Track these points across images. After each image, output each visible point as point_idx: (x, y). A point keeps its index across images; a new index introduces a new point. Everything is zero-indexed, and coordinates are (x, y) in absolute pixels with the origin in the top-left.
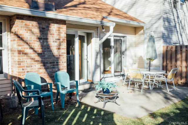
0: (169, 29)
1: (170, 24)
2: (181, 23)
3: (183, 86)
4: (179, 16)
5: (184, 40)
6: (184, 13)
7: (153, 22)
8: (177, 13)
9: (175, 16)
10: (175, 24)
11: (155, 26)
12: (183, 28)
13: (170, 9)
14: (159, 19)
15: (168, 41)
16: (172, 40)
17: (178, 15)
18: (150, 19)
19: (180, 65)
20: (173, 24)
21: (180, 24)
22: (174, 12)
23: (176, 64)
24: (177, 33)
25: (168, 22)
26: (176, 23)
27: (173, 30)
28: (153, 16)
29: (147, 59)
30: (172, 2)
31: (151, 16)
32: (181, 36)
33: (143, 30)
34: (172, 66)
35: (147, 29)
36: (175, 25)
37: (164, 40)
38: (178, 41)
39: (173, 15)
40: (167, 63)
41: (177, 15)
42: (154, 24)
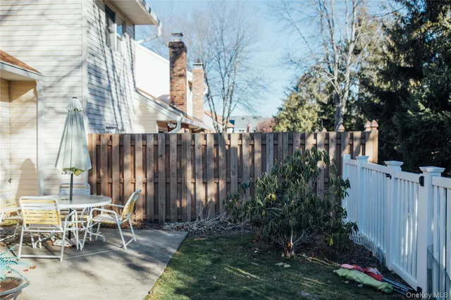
0: (98, 94)
1: (100, 83)
2: (119, 81)
3: (142, 228)
4: (116, 65)
5: (124, 121)
6: (124, 60)
7: (63, 71)
8: (112, 57)
9: (108, 65)
10: (109, 82)
11: (68, 82)
12: (122, 95)
13: (99, 47)
14: (79, 66)
15: (97, 122)
16: (104, 120)
17: (113, 61)
18: (54, 63)
19: (132, 180)
20: (105, 82)
21: (118, 83)
22: (107, 56)
23: (121, 176)
24: (113, 105)
25: (96, 76)
26: (111, 80)
27: (106, 96)
28: (62, 58)
29: (65, 170)
30: (103, 30)
31: (55, 57)
32: (120, 110)
33: (32, 90)
34: (112, 184)
35: (45, 89)
36: (110, 86)
37: (89, 119)
38: (115, 123)
39: (106, 62)
40: (99, 176)
41: (112, 64)
42: (64, 77)
